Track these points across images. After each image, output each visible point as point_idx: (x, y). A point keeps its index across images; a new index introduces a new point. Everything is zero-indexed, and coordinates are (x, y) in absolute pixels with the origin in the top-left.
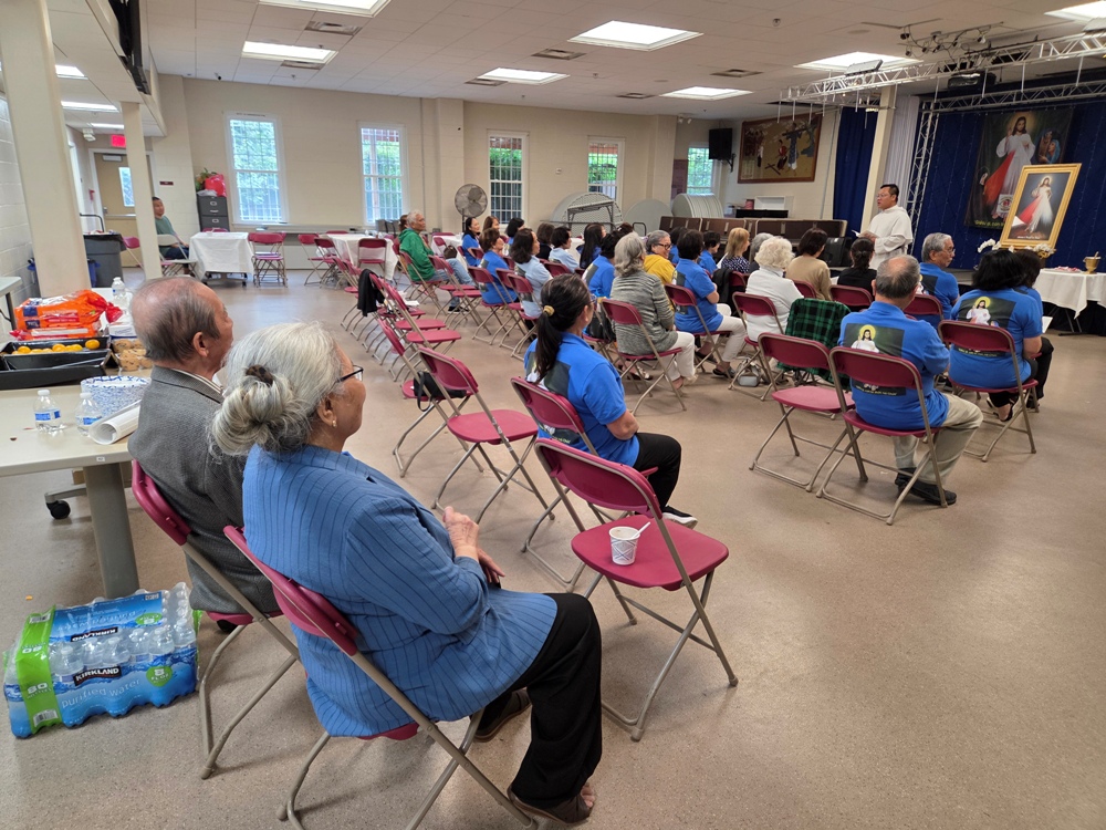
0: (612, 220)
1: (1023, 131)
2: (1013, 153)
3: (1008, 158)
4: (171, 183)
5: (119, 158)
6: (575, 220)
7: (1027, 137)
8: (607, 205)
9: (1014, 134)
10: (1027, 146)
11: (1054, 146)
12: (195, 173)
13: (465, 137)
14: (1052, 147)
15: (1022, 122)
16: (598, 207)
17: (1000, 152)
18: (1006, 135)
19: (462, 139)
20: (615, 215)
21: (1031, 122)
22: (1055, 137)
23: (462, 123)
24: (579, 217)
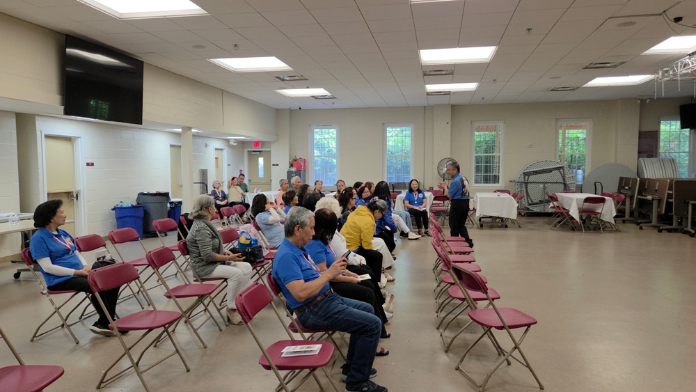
0: (564, 180)
4: (277, 165)
5: (259, 153)
6: (530, 181)
8: (558, 169)
12: (290, 159)
13: (452, 128)
16: (550, 171)
19: (450, 129)
20: (567, 176)
23: (450, 118)
24: (532, 178)
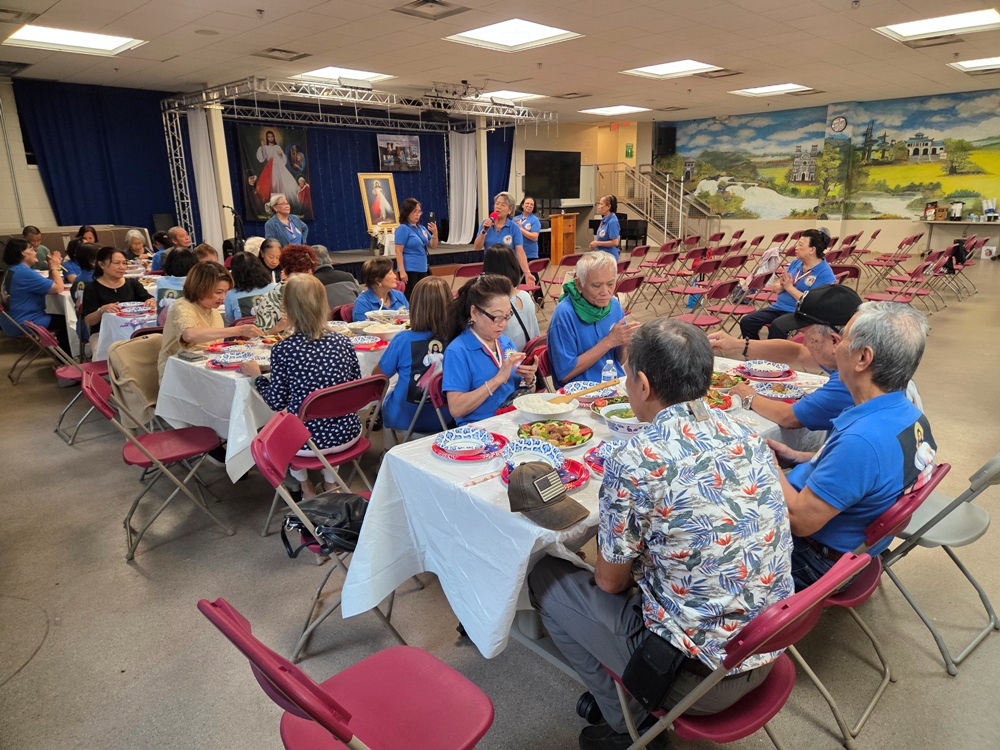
1: (274, 143)
2: (272, 160)
3: (268, 164)
7: (278, 148)
9: (268, 144)
10: (281, 155)
11: (300, 157)
14: (299, 158)
15: (270, 135)
17: (260, 158)
18: (260, 145)
21: (278, 137)
22: (299, 150)
